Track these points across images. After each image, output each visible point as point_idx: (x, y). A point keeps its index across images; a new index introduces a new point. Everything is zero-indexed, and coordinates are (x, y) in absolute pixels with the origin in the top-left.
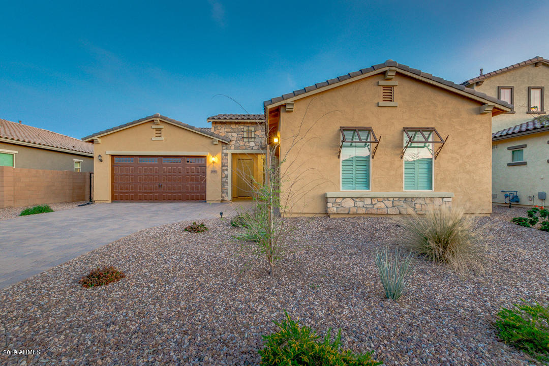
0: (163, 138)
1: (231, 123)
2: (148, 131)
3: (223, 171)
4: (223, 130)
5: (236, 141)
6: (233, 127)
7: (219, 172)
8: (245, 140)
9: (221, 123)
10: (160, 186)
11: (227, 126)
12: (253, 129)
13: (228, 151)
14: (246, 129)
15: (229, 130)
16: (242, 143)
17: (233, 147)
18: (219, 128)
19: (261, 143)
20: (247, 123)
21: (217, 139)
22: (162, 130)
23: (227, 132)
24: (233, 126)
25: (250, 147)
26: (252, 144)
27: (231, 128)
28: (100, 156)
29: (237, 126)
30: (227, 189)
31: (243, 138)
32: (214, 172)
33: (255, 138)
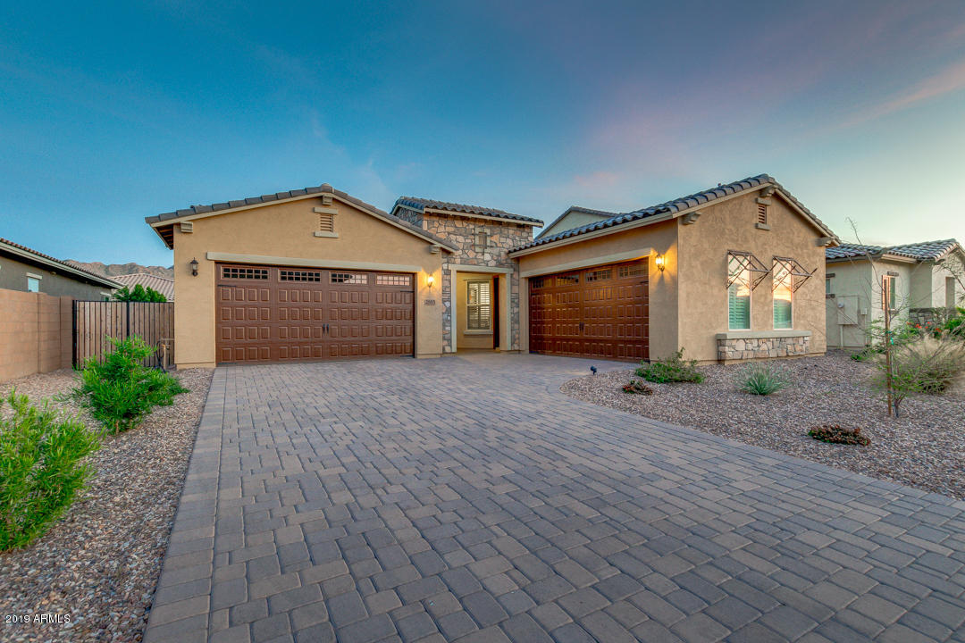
0: (337, 235)
1: (455, 217)
2: (307, 217)
3: (444, 301)
4: (442, 229)
5: (463, 250)
6: (457, 225)
7: (439, 303)
8: (478, 249)
9: (439, 215)
10: (326, 329)
11: (449, 222)
12: (488, 231)
13: (451, 267)
14: (478, 230)
15: (451, 229)
16: (472, 254)
17: (458, 261)
18: (436, 224)
19: (499, 255)
20: (480, 220)
21: (439, 245)
22: (335, 218)
23: (449, 233)
24: (459, 224)
25: (484, 262)
26: (487, 257)
27: (456, 227)
28: (194, 262)
29: (465, 224)
30: (450, 332)
31: (474, 245)
32: (430, 302)
33: (492, 247)
